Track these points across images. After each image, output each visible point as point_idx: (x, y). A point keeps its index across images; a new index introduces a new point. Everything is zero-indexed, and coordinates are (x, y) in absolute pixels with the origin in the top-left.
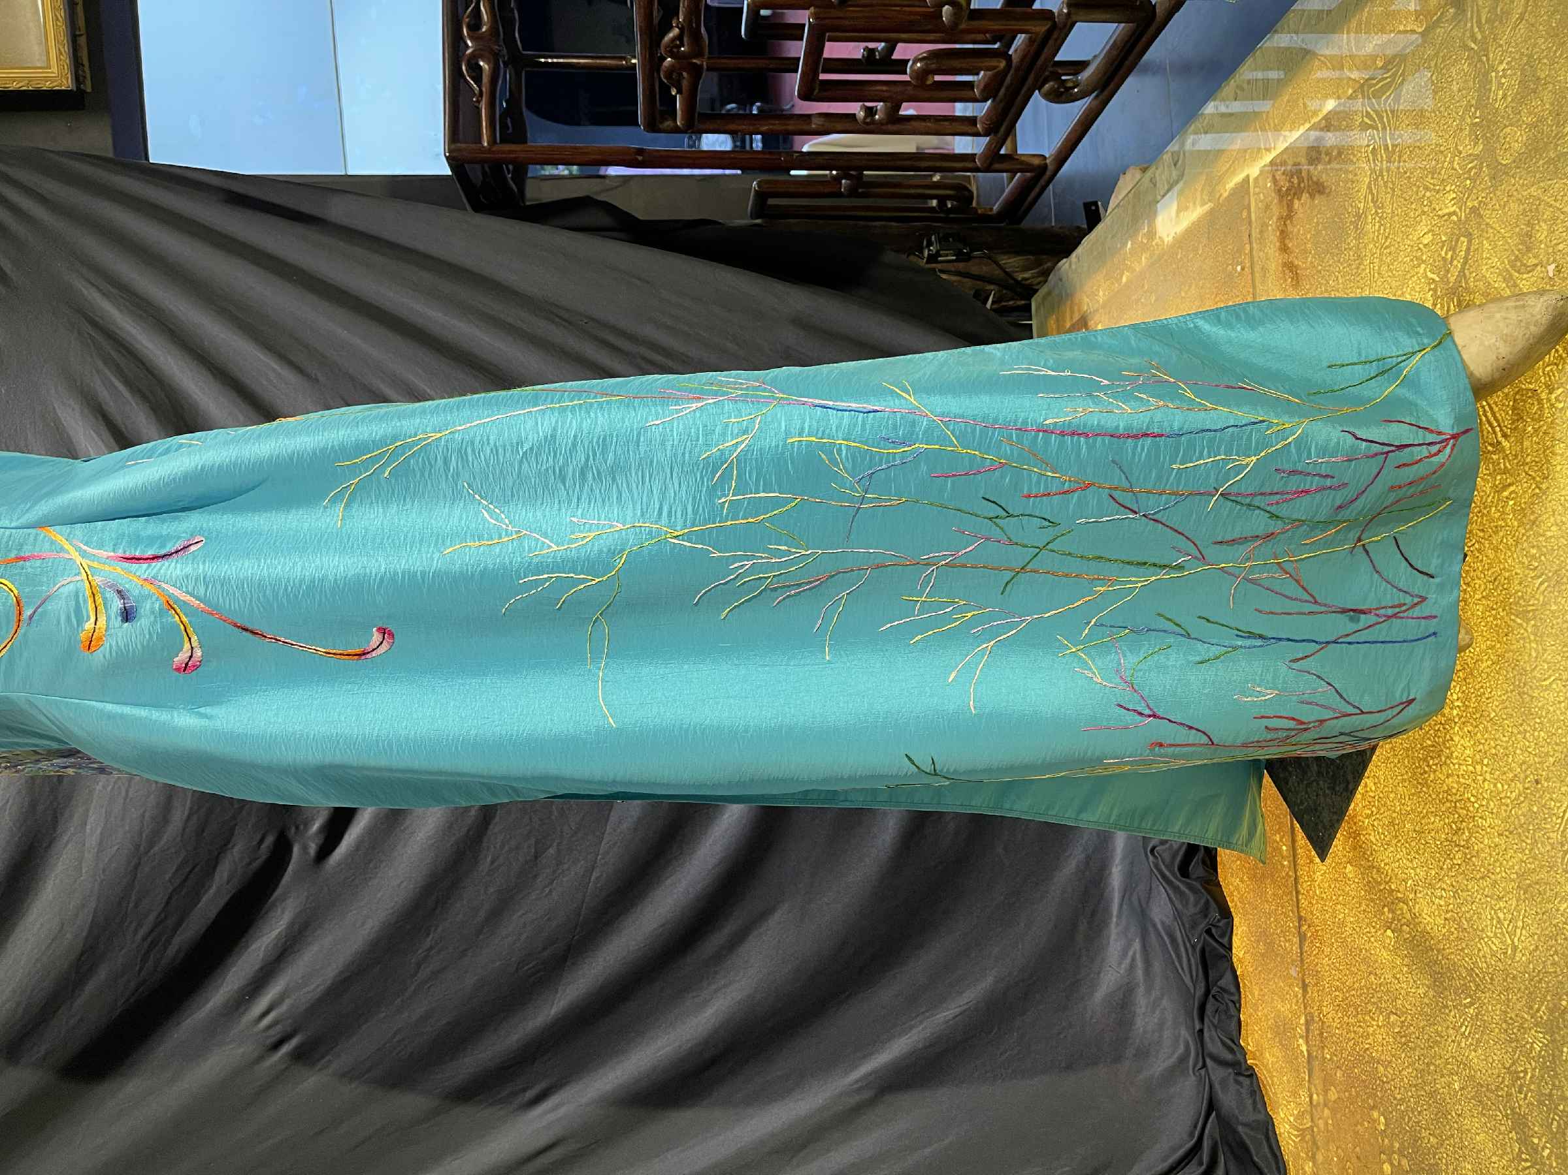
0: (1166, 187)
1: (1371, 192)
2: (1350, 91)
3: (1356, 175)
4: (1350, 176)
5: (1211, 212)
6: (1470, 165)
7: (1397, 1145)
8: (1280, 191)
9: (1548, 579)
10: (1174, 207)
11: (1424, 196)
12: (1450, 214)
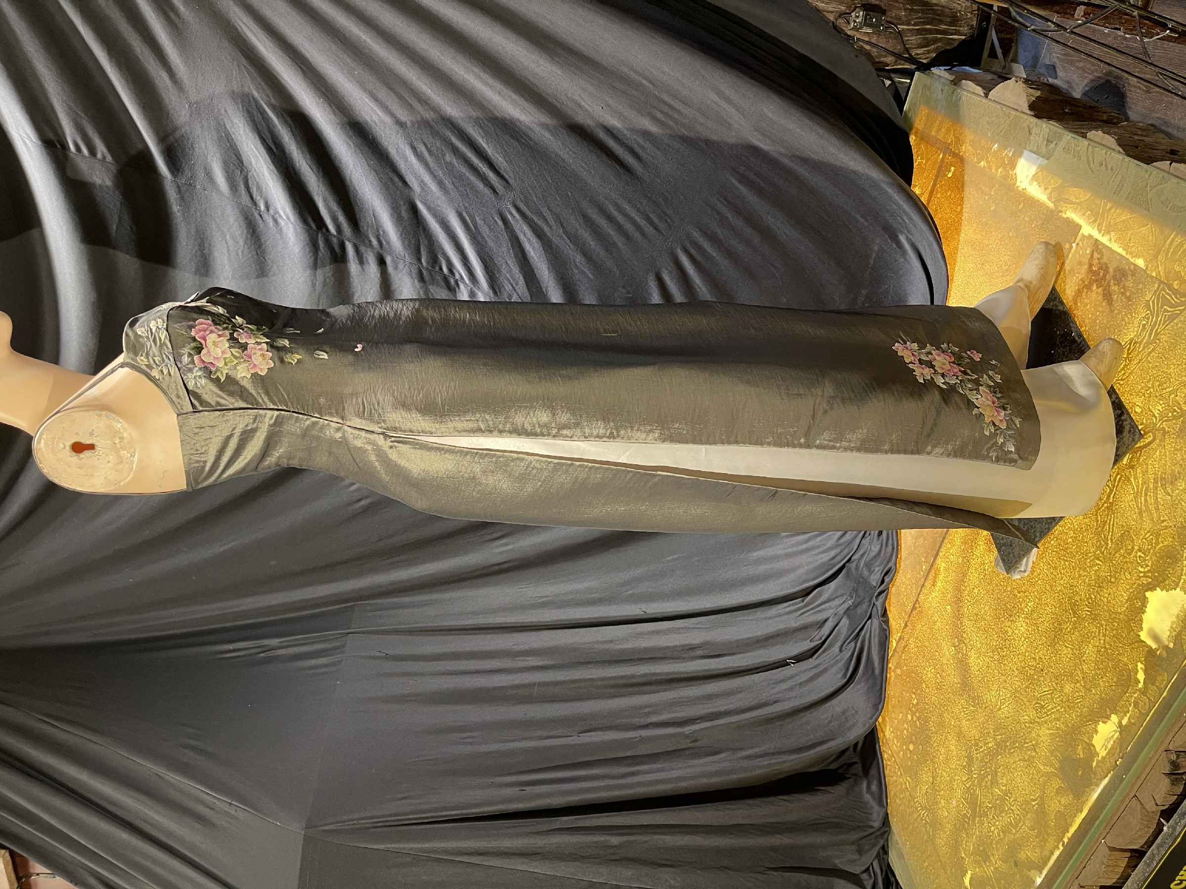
0: (1035, 150)
1: (1130, 344)
2: (1154, 274)
3: (1129, 323)
4: (1126, 319)
5: (1052, 211)
6: (1176, 408)
7: (917, 715)
8: (1091, 265)
9: (1091, 612)
10: (1033, 170)
11: (1150, 388)
12: (1154, 415)
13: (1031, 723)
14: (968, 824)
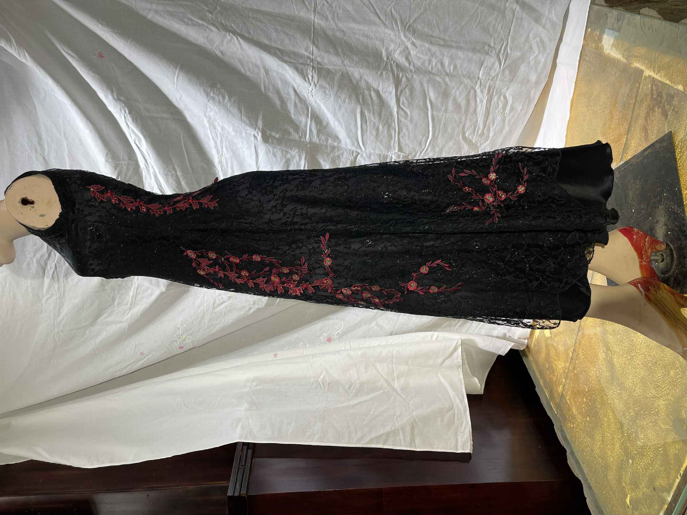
13: (653, 398)
14: (625, 465)
